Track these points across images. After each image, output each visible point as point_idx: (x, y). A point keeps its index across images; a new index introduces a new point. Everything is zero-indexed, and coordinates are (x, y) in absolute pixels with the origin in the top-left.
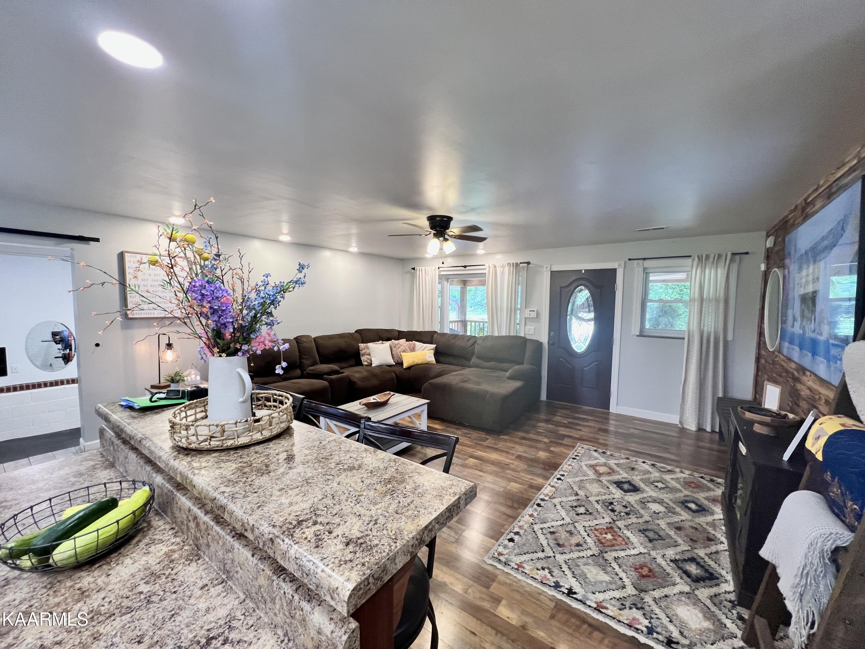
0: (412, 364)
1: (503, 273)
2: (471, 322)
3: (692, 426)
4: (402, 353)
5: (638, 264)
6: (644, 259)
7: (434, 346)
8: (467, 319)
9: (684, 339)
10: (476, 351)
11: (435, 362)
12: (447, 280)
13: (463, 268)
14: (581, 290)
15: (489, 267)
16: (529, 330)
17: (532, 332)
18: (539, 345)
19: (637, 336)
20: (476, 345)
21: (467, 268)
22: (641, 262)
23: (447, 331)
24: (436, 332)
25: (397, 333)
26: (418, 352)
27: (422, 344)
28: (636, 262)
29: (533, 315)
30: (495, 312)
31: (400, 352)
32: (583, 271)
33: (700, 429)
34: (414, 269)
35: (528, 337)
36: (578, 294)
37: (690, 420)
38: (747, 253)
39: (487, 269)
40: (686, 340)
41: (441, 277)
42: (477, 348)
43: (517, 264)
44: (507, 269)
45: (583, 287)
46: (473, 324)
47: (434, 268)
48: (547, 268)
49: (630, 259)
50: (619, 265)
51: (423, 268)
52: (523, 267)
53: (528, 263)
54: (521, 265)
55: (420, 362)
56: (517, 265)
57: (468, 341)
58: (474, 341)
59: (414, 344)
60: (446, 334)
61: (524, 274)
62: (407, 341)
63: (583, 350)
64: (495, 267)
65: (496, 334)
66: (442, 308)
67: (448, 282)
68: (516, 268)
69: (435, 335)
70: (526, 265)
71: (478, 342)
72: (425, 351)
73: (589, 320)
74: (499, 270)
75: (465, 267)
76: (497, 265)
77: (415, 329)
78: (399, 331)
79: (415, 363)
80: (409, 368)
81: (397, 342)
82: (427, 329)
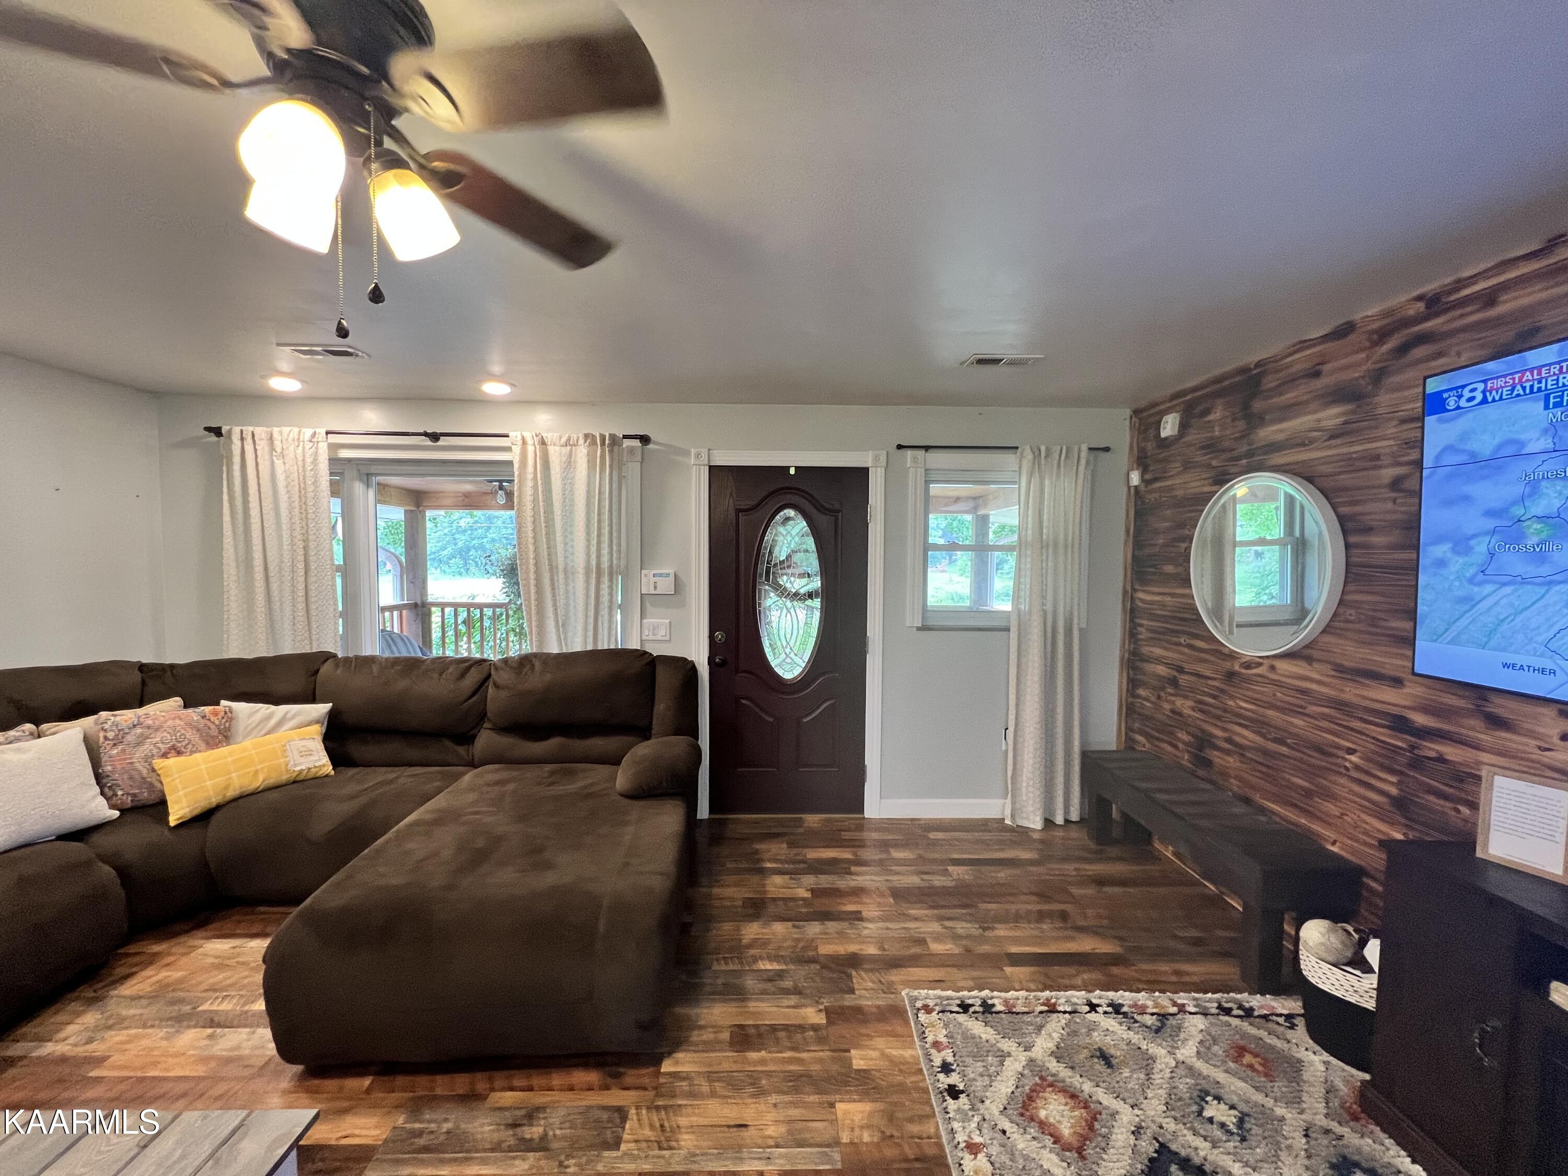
0: (214, 801)
1: (569, 464)
2: (443, 606)
3: (1035, 822)
4: (158, 763)
5: (915, 460)
6: (927, 448)
7: (322, 709)
8: (430, 599)
9: (1008, 629)
10: (491, 707)
11: (329, 769)
12: (366, 478)
13: (429, 443)
14: (788, 519)
15: (524, 442)
16: (655, 628)
17: (662, 633)
18: (688, 669)
19: (919, 629)
20: (491, 690)
21: (443, 441)
22: (921, 453)
23: (371, 647)
24: (327, 657)
25: (137, 677)
26: (247, 743)
27: (263, 709)
28: (909, 453)
29: (665, 586)
30: (546, 581)
31: (148, 759)
32: (792, 471)
33: (1049, 823)
34: (217, 432)
35: (656, 650)
36: (781, 529)
37: (1031, 809)
38: (1107, 449)
39: (517, 450)
40: (1013, 635)
41: (335, 463)
42: (494, 698)
43: (613, 437)
44: (582, 452)
45: (790, 512)
46: (448, 610)
47: (308, 433)
48: (698, 455)
49: (900, 447)
50: (876, 458)
51: (260, 431)
52: (631, 450)
53: (645, 440)
54: (627, 443)
55: (258, 782)
56: (615, 441)
57: (463, 675)
58: (481, 677)
59: (229, 716)
60: (371, 660)
61: (633, 469)
62: (186, 706)
63: (797, 671)
64: (543, 443)
65: (554, 649)
66: (348, 571)
67: (368, 485)
68: (611, 452)
69: (326, 669)
70: (637, 443)
71: (497, 677)
72: (281, 733)
73: (810, 595)
74: (555, 453)
75: (435, 437)
76: (548, 436)
77: (234, 649)
78: (142, 667)
79: (231, 793)
80: (204, 818)
81: (126, 716)
82: (287, 648)
